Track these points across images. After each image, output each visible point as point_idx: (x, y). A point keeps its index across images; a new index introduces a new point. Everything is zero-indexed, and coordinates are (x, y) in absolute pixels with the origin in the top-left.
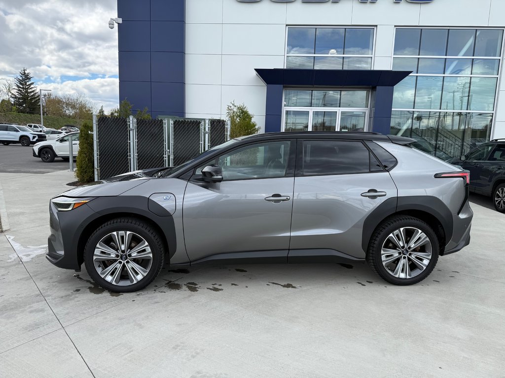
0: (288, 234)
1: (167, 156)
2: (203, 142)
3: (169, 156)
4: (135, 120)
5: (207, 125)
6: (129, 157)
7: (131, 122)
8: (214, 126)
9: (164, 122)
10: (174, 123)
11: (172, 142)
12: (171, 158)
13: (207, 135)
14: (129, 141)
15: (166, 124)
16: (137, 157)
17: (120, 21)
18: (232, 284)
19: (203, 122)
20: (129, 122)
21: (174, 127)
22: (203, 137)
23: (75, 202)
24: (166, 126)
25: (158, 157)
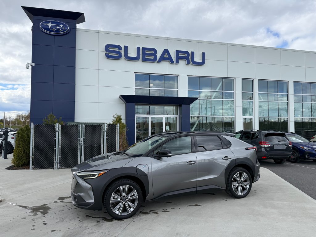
0: (196, 180)
1: (80, 146)
2: (103, 137)
3: (81, 146)
4: (60, 126)
5: (105, 127)
6: (55, 148)
7: (57, 127)
8: (110, 127)
9: (79, 126)
10: (85, 127)
11: (83, 137)
12: (82, 147)
13: (105, 133)
14: (55, 138)
16: (60, 148)
17: (33, 64)
18: (172, 208)
19: (103, 125)
20: (56, 127)
21: (85, 129)
22: (103, 134)
23: (99, 173)
24: (80, 128)
25: (74, 147)
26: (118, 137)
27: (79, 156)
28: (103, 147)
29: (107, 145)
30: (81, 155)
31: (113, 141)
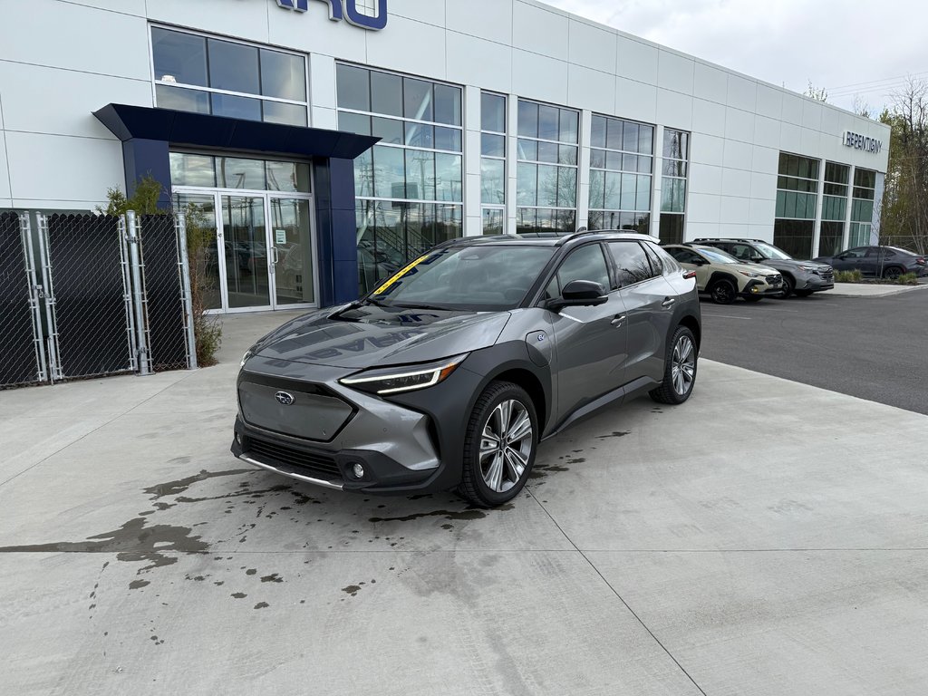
1: (36, 300)
2: (127, 262)
3: (42, 302)
5: (132, 224)
8: (150, 225)
9: (21, 219)
10: (50, 223)
11: (46, 266)
12: (48, 304)
13: (134, 246)
15: (28, 224)
19: (123, 218)
21: (51, 231)
22: (126, 249)
23: (441, 368)
24: (26, 229)
25: (13, 305)
26: (184, 263)
27: (35, 340)
28: (131, 303)
29: (145, 293)
30: (46, 337)
31: (168, 277)
